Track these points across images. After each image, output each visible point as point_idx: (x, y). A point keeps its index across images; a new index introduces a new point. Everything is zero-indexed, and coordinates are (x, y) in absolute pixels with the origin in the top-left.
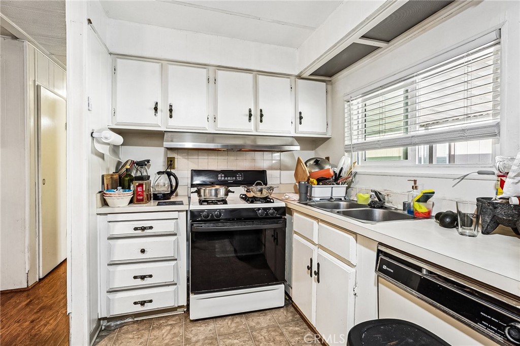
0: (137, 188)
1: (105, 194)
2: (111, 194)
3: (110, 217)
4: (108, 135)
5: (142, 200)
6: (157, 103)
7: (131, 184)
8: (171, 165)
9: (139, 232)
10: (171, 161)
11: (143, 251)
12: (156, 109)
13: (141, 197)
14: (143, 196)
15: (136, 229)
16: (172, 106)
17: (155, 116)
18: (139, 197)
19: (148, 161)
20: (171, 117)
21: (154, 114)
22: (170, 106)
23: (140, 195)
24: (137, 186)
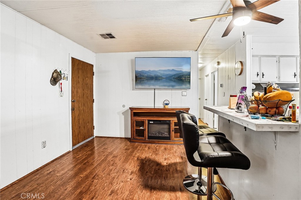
20: (263, 77)
22: (263, 73)
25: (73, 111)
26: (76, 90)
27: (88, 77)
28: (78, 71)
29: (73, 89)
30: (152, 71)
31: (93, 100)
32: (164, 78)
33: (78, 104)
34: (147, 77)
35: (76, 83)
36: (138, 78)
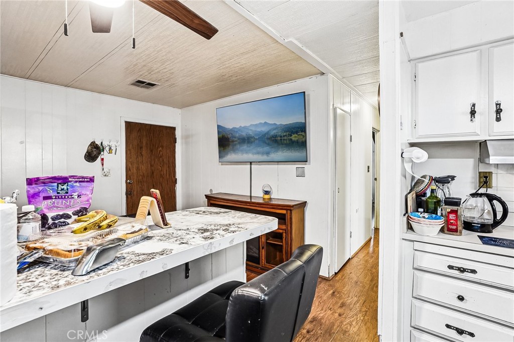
0: (448, 215)
1: (410, 217)
2: (419, 220)
3: (418, 246)
4: (420, 155)
5: (456, 231)
6: (474, 105)
7: (438, 208)
8: (486, 182)
9: (456, 273)
10: (486, 177)
11: (461, 298)
12: (473, 113)
13: (454, 227)
14: (457, 225)
15: (451, 267)
16: (500, 104)
17: (471, 123)
18: (451, 227)
19: (453, 178)
20: (498, 119)
21: (470, 119)
22: (497, 104)
23: (452, 224)
24: (449, 213)
25: (129, 196)
26: (135, 166)
27: (162, 147)
28: (140, 139)
29: (130, 165)
30: (243, 127)
31: (174, 180)
32: (256, 139)
33: (141, 186)
34: (239, 139)
35: (135, 157)
36: (230, 141)
